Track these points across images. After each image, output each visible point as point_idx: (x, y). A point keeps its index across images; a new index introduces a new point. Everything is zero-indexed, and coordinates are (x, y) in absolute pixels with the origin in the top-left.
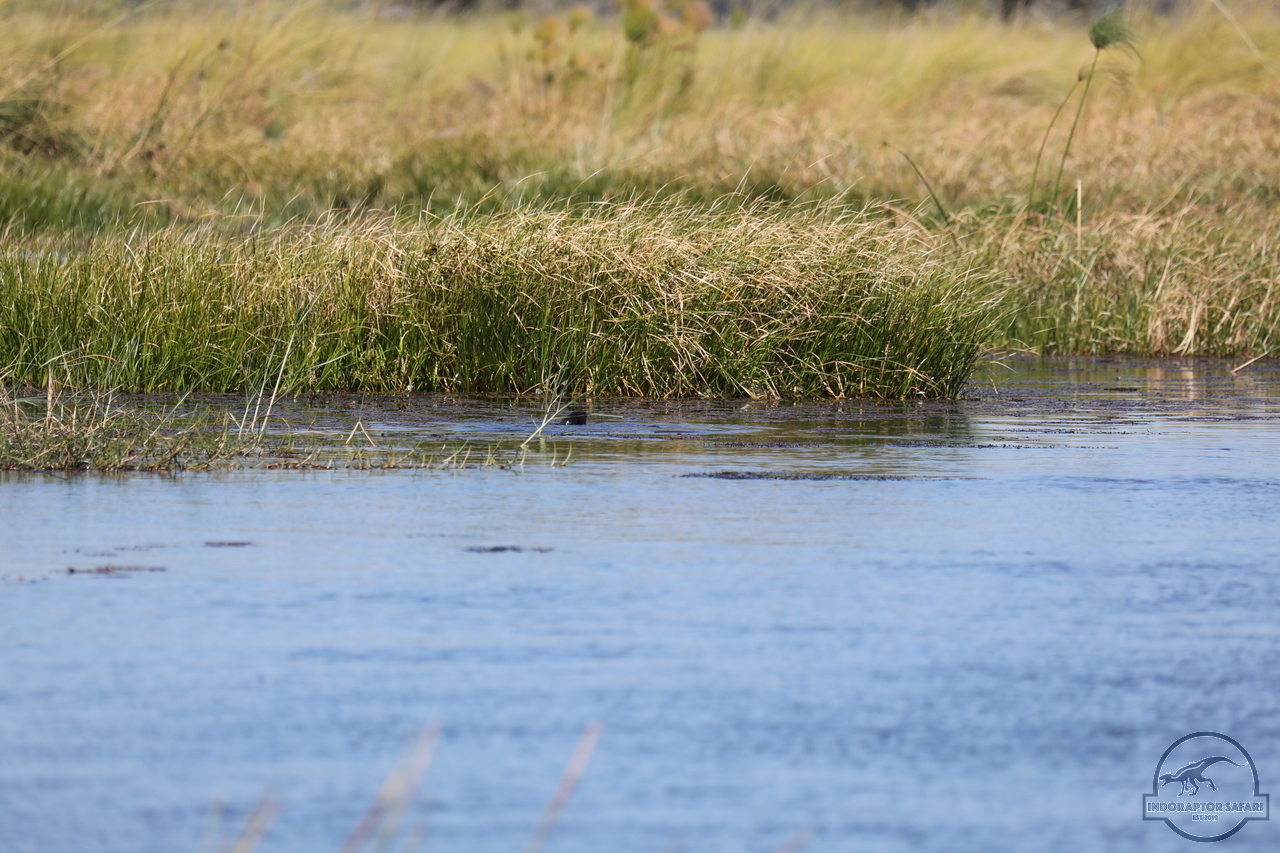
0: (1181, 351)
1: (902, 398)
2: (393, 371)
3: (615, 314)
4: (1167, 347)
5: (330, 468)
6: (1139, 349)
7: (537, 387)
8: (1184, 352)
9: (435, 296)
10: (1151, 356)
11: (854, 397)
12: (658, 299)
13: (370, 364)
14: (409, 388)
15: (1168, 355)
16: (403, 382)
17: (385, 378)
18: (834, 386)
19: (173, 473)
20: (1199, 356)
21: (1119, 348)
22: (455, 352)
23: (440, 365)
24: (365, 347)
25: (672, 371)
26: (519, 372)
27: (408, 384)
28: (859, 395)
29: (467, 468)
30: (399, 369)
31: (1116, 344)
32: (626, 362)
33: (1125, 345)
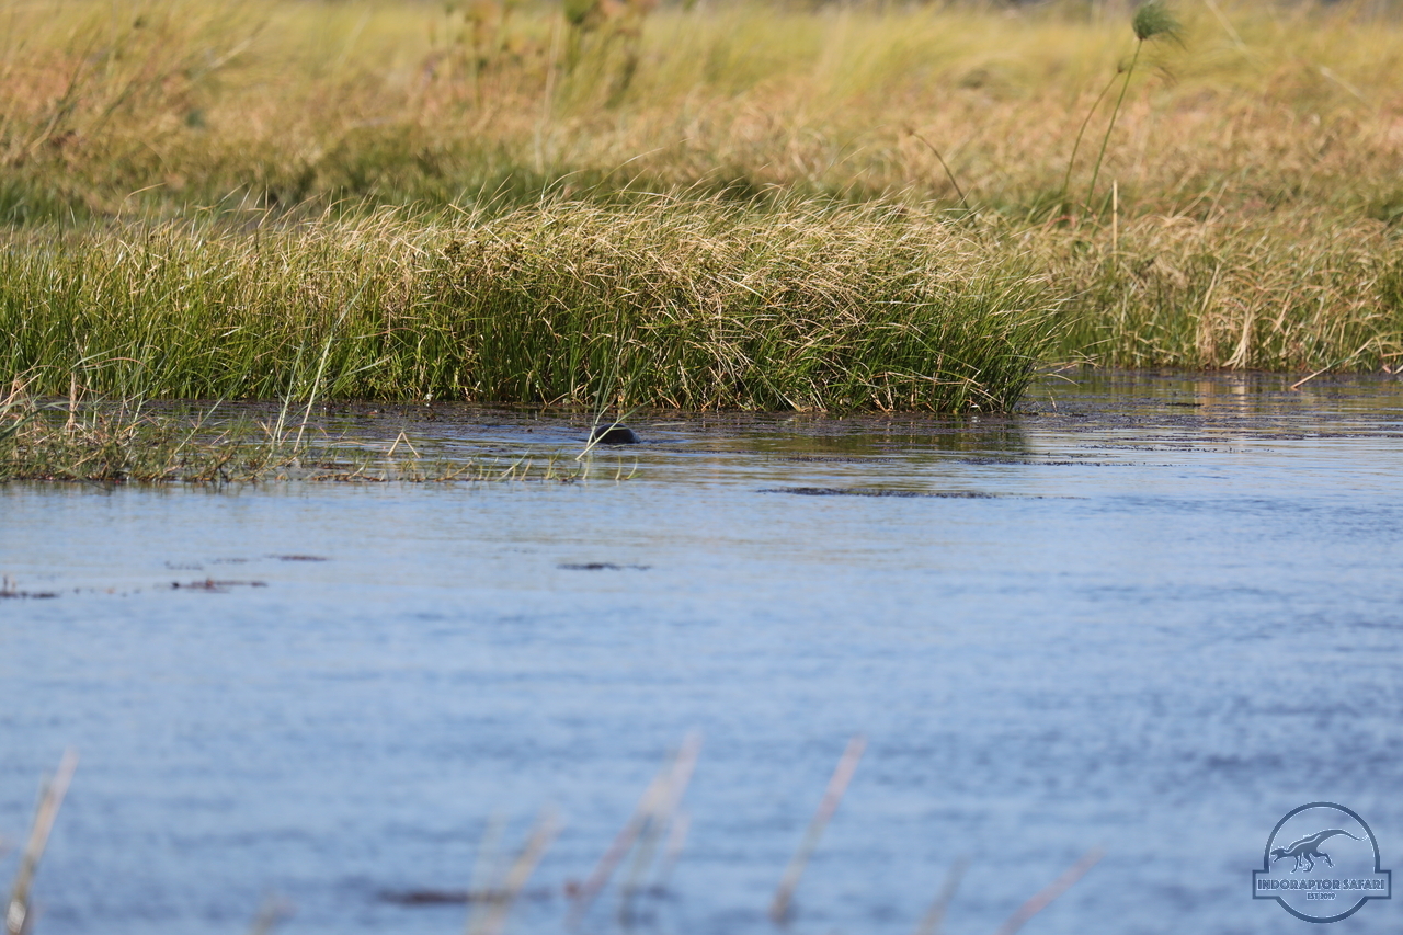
0: (1232, 365)
1: (955, 411)
2: (410, 378)
3: (649, 321)
4: (1217, 361)
5: (384, 481)
6: (1186, 362)
7: (565, 397)
8: (1235, 366)
9: (457, 299)
10: (1200, 370)
11: (903, 410)
12: (694, 305)
13: (386, 371)
14: (429, 396)
15: (1217, 369)
16: (422, 390)
17: (401, 386)
18: (882, 397)
19: (218, 485)
20: (1251, 370)
21: (1165, 361)
22: (478, 359)
23: (460, 371)
24: (379, 353)
25: (710, 380)
26: (546, 380)
27: (427, 392)
28: (910, 408)
29: (528, 480)
30: (417, 377)
31: (1162, 357)
32: (662, 371)
33: (1171, 358)
